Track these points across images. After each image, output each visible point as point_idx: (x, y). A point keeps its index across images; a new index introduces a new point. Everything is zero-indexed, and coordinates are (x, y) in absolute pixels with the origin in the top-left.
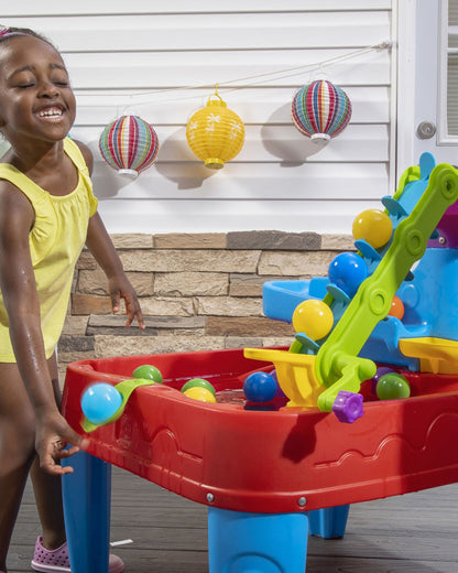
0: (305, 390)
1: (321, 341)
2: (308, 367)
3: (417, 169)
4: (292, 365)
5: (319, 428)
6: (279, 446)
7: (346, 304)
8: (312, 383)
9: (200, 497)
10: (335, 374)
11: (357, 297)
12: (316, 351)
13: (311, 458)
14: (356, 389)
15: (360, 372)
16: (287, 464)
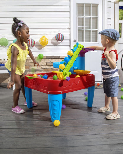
0: (61, 77)
1: (63, 70)
2: (62, 73)
3: (76, 45)
4: (59, 73)
5: (64, 82)
6: (58, 85)
7: (67, 64)
8: (62, 76)
9: (47, 93)
10: (66, 74)
11: (68, 63)
12: (62, 71)
13: (62, 86)
14: (69, 76)
15: (69, 74)
16: (59, 87)
